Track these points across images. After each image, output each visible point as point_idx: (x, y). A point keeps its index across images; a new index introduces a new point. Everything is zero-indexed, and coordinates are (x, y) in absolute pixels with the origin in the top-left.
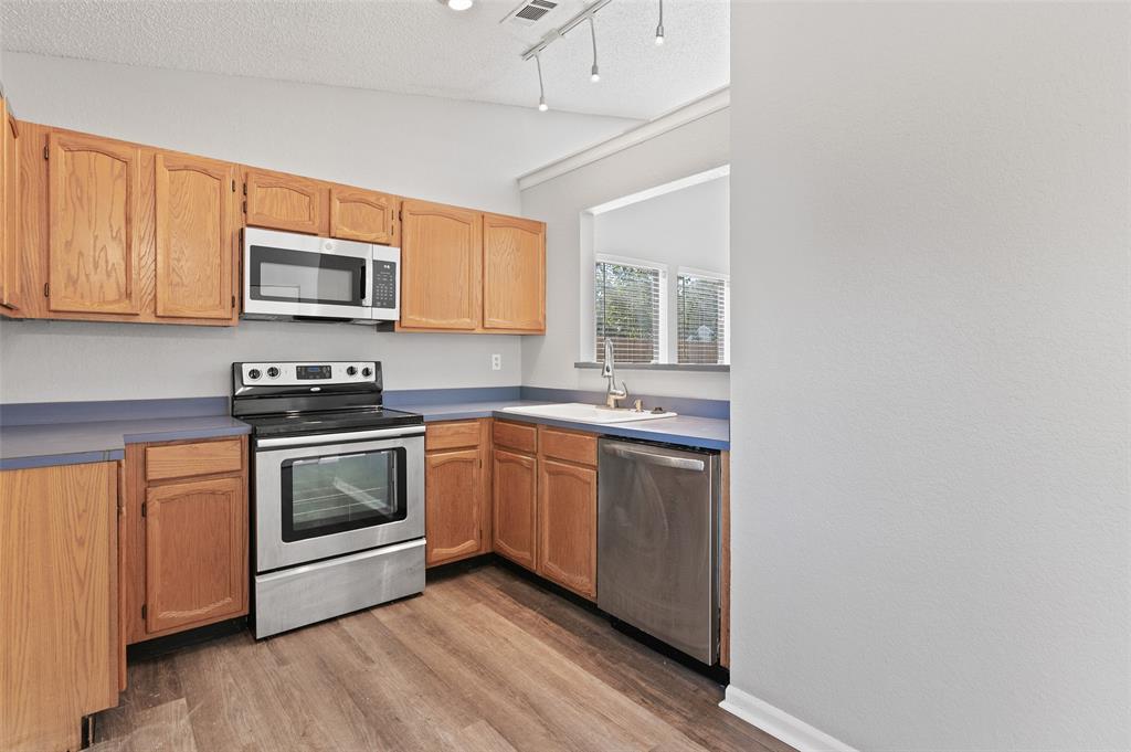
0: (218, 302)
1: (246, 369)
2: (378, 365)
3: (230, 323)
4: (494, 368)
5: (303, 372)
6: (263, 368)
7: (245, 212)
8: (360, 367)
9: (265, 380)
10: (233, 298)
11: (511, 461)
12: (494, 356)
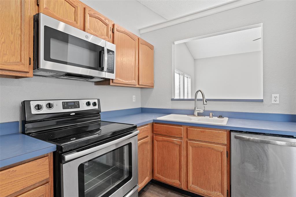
0: (19, 60)
1: (33, 104)
2: (99, 100)
3: (27, 75)
4: (134, 101)
5: (65, 105)
6: (44, 104)
7: (38, 5)
8: (92, 102)
9: (45, 110)
10: (30, 59)
11: (167, 141)
12: (134, 96)
